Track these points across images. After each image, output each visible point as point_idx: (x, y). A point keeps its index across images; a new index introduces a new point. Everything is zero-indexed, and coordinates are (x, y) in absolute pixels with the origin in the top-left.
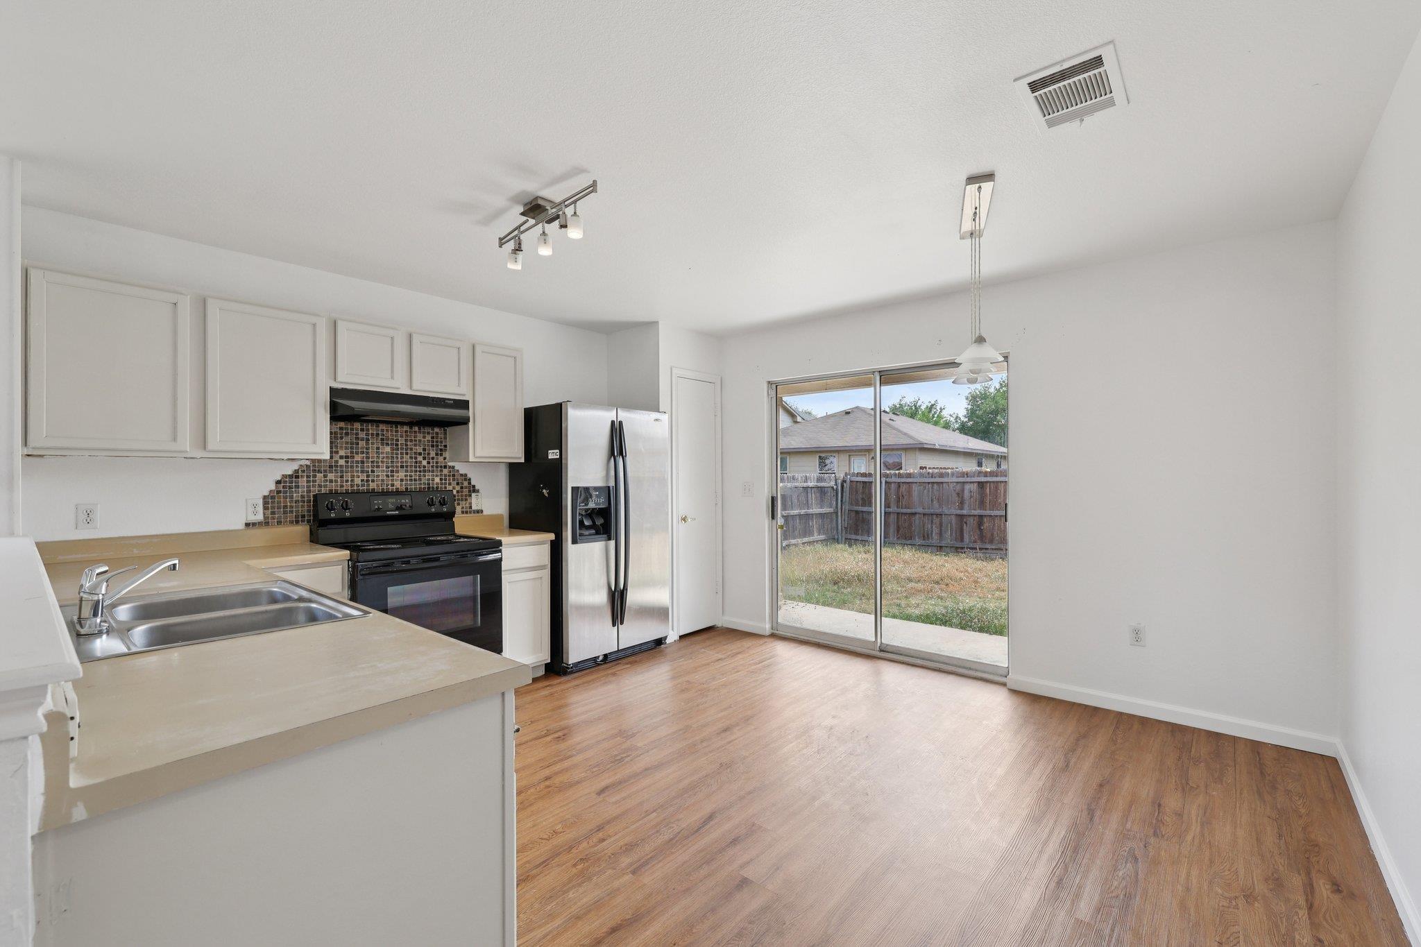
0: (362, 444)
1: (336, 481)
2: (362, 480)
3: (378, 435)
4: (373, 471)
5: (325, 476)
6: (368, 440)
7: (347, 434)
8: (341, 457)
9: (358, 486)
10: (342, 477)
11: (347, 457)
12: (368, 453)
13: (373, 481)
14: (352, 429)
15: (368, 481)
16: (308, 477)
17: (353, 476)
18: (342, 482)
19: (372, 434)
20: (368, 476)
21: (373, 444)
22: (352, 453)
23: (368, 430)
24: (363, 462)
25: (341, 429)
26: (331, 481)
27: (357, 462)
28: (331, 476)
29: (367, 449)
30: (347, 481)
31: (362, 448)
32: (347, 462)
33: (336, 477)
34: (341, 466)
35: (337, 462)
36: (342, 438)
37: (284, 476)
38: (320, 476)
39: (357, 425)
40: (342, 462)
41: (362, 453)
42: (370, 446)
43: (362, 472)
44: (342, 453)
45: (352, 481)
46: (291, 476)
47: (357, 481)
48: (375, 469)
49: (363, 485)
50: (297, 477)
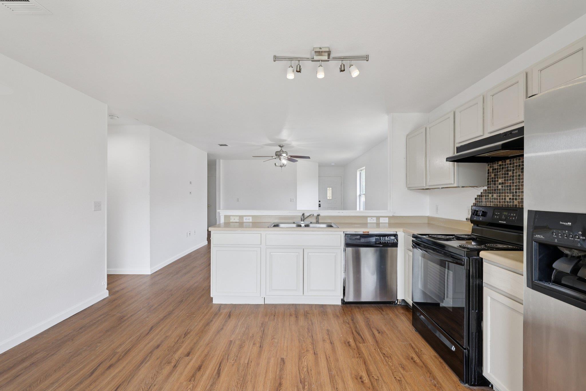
0: (510, 173)
1: (497, 199)
2: (510, 199)
3: (519, 165)
4: (516, 192)
5: (492, 196)
6: (513, 170)
7: (503, 168)
8: (500, 184)
9: (507, 202)
10: (500, 196)
11: (502, 183)
12: (513, 180)
13: (516, 199)
14: (505, 165)
15: (513, 199)
16: (486, 196)
17: (505, 196)
18: (500, 199)
19: (516, 166)
20: (513, 196)
21: (516, 173)
22: (505, 180)
23: (514, 163)
24: (510, 186)
25: (500, 165)
26: (495, 198)
27: (507, 186)
28: (495, 196)
29: (513, 176)
30: (502, 199)
31: (510, 176)
32: (502, 187)
33: (497, 196)
34: (500, 189)
35: (498, 187)
36: (500, 171)
37: (478, 196)
38: (490, 195)
39: (508, 161)
40: (500, 187)
41: (510, 180)
42: (515, 174)
43: (510, 193)
44: (500, 181)
45: (505, 199)
46: (479, 196)
47: (507, 199)
48: (517, 191)
49: (510, 202)
50: (482, 196)
